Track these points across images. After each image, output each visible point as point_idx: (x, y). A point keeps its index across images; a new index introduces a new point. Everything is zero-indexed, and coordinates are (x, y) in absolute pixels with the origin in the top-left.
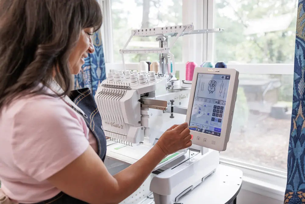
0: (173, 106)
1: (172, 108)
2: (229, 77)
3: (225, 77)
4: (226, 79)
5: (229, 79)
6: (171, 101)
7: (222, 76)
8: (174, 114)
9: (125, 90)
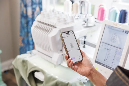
0: (85, 40)
1: (85, 41)
2: (128, 32)
3: (125, 31)
4: (126, 33)
5: (128, 33)
6: (84, 36)
7: (123, 30)
8: (86, 46)
9: (52, 28)
